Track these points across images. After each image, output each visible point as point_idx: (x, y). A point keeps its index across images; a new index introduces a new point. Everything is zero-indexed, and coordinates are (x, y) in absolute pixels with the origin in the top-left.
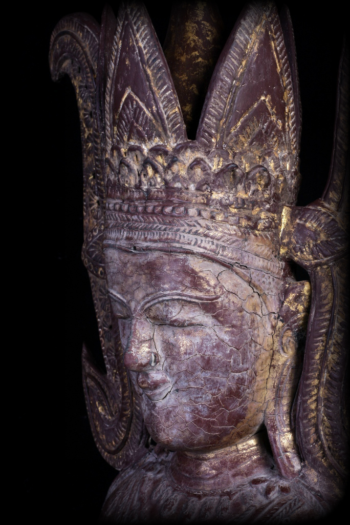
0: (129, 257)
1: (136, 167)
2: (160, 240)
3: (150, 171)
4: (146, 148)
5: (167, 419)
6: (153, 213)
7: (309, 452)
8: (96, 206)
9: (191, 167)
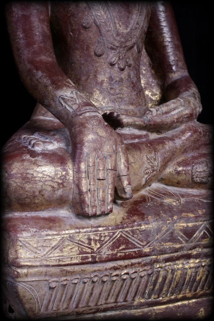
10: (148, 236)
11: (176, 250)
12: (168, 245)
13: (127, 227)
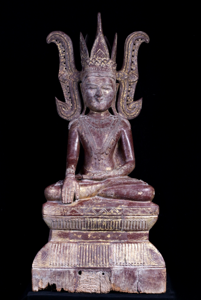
0: (98, 77)
1: (100, 62)
2: (106, 75)
3: (103, 63)
4: (103, 59)
5: (102, 105)
6: (104, 70)
7: (121, 111)
8: (64, 69)
9: (111, 63)
10: (83, 210)
11: (93, 215)
12: (89, 214)
13: (76, 207)
